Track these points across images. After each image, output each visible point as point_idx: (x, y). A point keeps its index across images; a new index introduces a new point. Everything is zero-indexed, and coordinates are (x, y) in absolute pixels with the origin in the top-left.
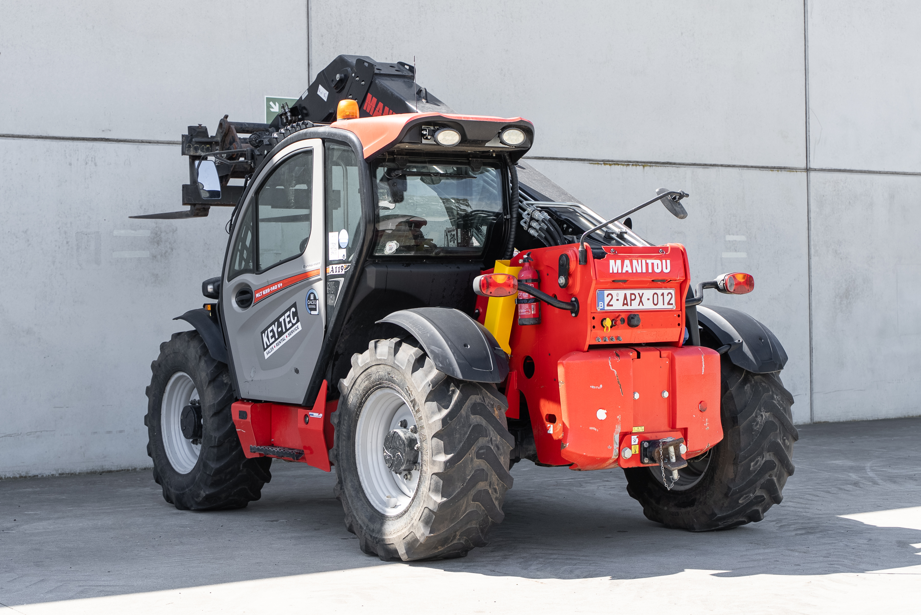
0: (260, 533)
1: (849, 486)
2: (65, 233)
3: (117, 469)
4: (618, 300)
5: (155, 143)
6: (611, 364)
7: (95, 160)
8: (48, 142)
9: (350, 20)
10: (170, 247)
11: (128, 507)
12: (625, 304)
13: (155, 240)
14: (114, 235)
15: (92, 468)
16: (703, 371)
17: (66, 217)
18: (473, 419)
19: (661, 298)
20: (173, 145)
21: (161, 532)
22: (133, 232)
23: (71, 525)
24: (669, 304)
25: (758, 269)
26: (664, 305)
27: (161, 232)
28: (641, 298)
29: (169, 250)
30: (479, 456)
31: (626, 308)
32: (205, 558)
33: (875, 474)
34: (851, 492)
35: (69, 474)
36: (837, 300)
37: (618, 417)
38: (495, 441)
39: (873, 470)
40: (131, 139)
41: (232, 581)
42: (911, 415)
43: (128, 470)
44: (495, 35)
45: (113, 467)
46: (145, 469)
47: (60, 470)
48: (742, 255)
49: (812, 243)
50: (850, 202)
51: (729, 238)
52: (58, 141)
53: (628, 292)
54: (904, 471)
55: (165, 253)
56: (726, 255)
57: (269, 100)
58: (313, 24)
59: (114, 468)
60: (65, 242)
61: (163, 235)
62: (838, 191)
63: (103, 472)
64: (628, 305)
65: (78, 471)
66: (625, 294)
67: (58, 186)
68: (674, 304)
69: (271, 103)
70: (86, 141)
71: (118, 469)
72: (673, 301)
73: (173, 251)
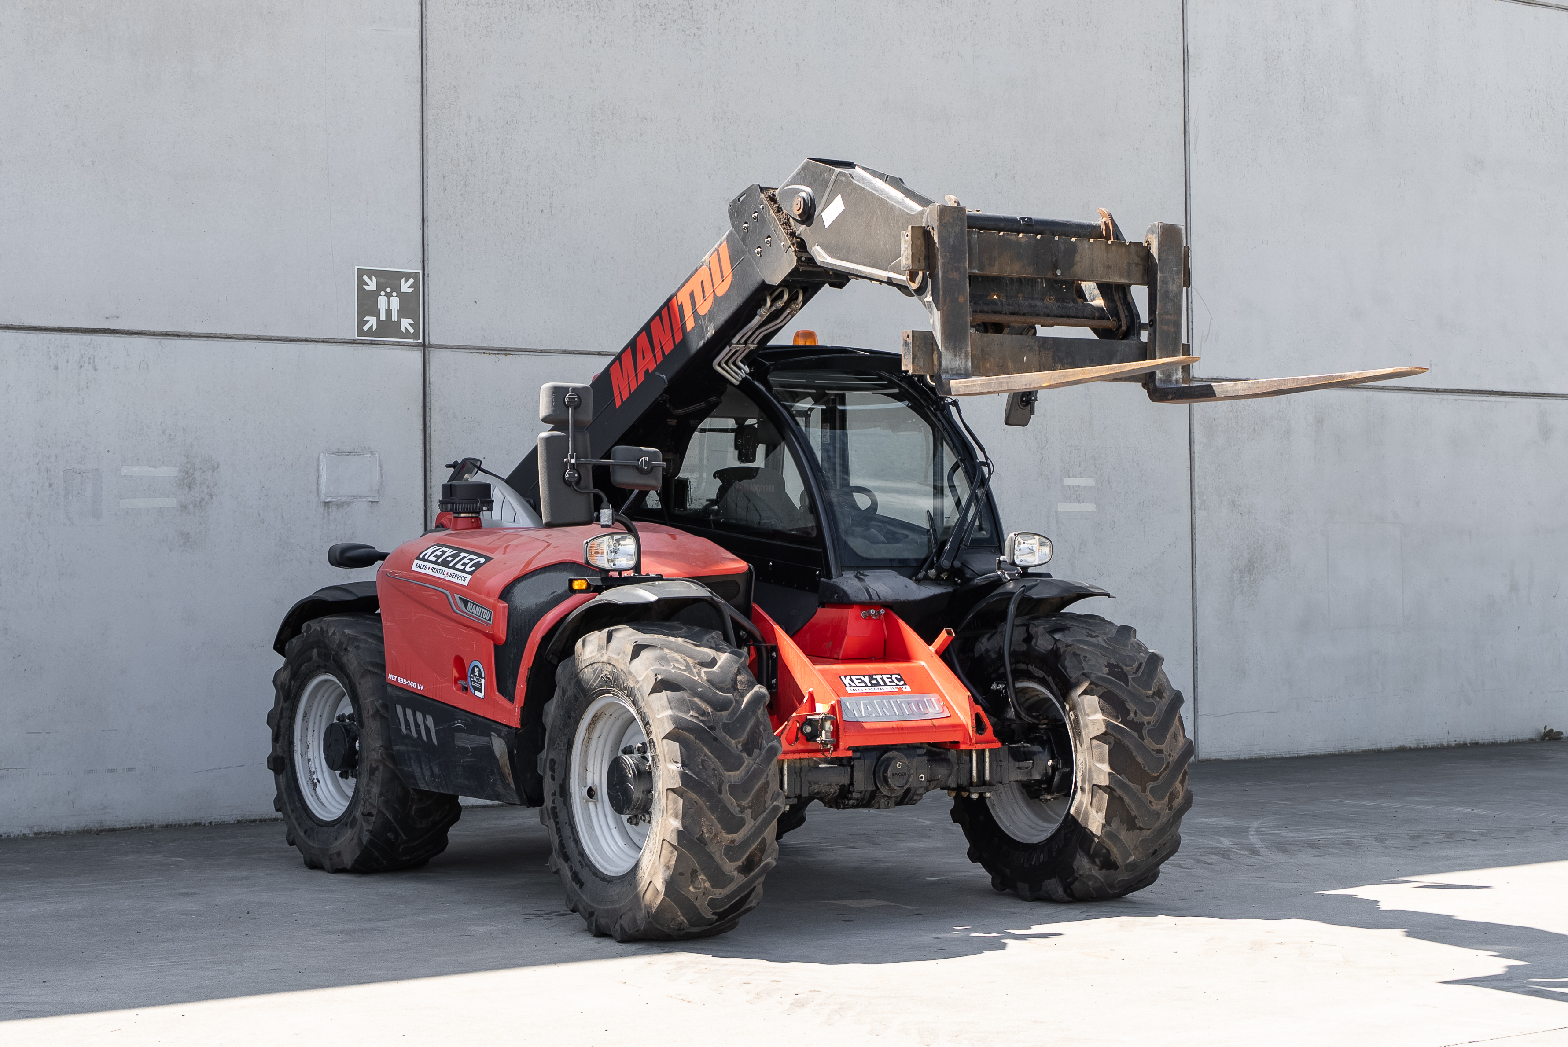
0: (299, 923)
1: (1213, 856)
2: (48, 470)
3: (123, 827)
5: (187, 336)
7: (94, 362)
8: (22, 335)
9: (487, 153)
10: (208, 493)
11: (117, 884)
13: (185, 481)
14: (122, 474)
15: (85, 824)
17: (49, 447)
20: (214, 339)
21: (150, 922)
22: (151, 469)
23: (19, 911)
25: (1113, 529)
27: (195, 470)
29: (207, 498)
32: (199, 961)
33: (1260, 839)
34: (1213, 866)
35: (49, 833)
36: (1235, 575)
39: (1258, 833)
40: (149, 331)
41: (223, 997)
42: (1349, 750)
43: (141, 828)
44: (709, 177)
45: (117, 824)
46: (167, 826)
47: (35, 827)
48: (1090, 507)
49: (1196, 490)
50: (1254, 428)
51: (1069, 482)
52: (38, 332)
54: (1305, 834)
55: (200, 502)
56: (1063, 507)
57: (361, 272)
58: (430, 159)
59: (119, 825)
60: (47, 484)
61: (197, 474)
62: (1237, 412)
63: (102, 831)
65: (64, 830)
67: (38, 400)
69: (365, 278)
70: (80, 334)
71: (126, 826)
73: (212, 498)
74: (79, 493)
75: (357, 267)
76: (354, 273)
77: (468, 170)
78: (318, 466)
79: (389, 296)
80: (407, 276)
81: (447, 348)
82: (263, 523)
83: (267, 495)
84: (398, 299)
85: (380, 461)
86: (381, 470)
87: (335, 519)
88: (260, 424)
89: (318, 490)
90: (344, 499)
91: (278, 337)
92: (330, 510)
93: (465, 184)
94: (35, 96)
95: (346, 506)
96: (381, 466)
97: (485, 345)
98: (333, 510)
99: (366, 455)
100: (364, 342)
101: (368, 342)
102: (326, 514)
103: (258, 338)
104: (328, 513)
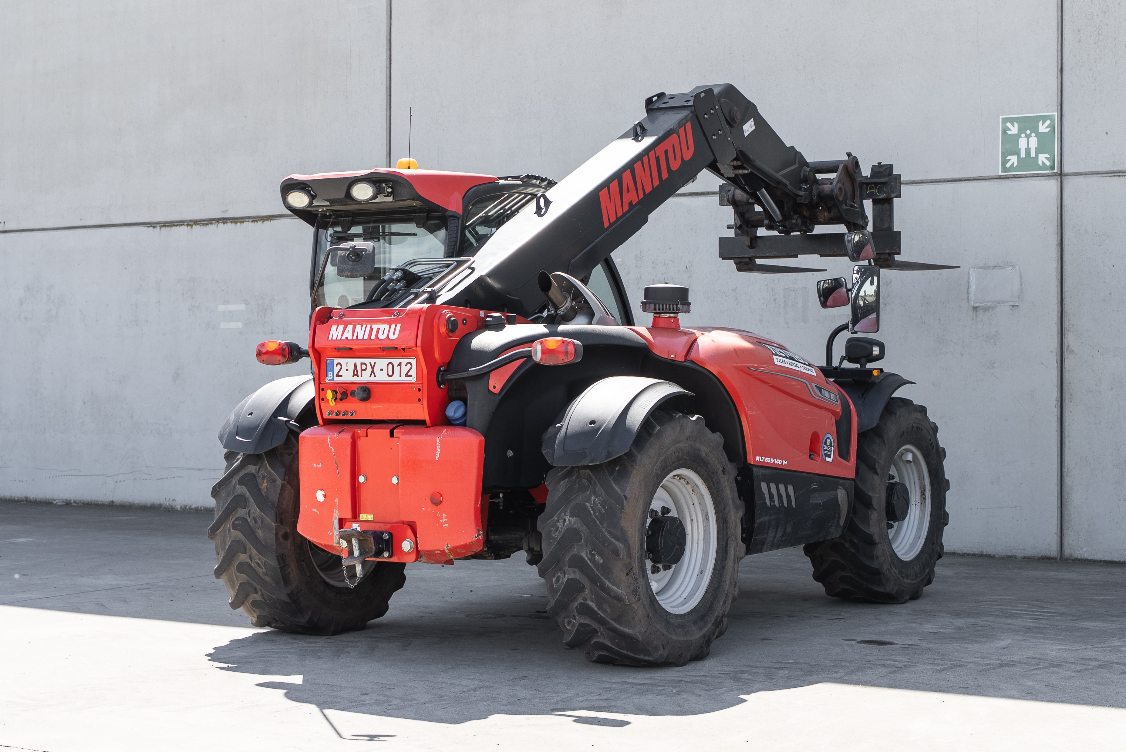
2: (773, 289)
4: (347, 370)
6: (330, 441)
12: (356, 375)
16: (438, 456)
18: (238, 489)
19: (397, 369)
24: (407, 375)
26: (400, 376)
28: (373, 368)
30: (235, 527)
31: (356, 379)
37: (335, 500)
38: (254, 513)
53: (359, 361)
57: (1005, 121)
60: (772, 299)
64: (358, 376)
66: (355, 363)
68: (413, 376)
69: (1008, 124)
72: (412, 372)
73: (886, 306)
74: (793, 305)
75: (1001, 117)
76: (998, 122)
77: (1101, 21)
78: (969, 278)
79: (1028, 137)
80: (1044, 119)
81: (1082, 175)
82: (925, 324)
83: (928, 303)
84: (1036, 139)
85: (1020, 273)
86: (1021, 280)
87: (982, 320)
88: (923, 248)
89: (968, 297)
90: (989, 304)
91: (937, 179)
92: (978, 313)
93: (1099, 34)
94: (767, 26)
95: (991, 310)
96: (1021, 277)
97: (1115, 169)
98: (981, 313)
99: (1008, 269)
100: (1008, 176)
101: (1012, 176)
102: (975, 316)
103: (922, 182)
104: (976, 315)
